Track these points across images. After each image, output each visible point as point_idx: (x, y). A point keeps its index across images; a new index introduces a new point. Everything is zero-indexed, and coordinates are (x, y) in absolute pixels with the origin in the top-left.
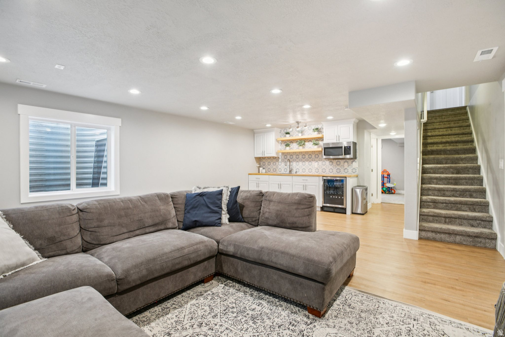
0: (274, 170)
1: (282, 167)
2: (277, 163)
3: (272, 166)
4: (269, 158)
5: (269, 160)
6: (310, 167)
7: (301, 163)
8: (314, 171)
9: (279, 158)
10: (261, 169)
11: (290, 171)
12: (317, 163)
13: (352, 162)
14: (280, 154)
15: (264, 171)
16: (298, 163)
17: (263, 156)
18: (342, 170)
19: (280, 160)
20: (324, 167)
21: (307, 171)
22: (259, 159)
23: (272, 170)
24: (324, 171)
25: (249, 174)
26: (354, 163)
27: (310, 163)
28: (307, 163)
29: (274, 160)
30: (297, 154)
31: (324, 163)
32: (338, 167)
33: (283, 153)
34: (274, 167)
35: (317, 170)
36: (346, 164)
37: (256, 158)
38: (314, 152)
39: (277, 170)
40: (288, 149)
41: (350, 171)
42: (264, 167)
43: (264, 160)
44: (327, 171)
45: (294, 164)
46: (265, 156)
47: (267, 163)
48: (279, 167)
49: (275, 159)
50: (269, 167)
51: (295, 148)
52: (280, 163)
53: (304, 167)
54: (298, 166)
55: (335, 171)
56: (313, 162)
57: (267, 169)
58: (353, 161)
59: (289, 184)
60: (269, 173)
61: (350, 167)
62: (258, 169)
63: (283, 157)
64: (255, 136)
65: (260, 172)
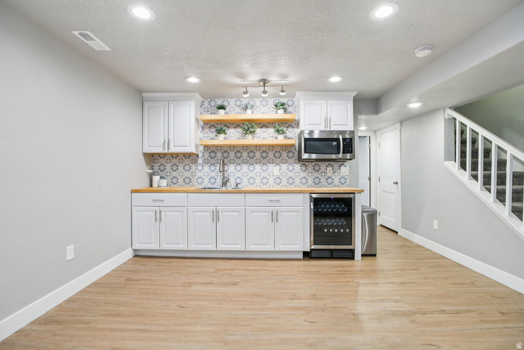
0: (188, 181)
1: (206, 173)
2: (193, 167)
3: (182, 172)
4: (175, 156)
5: (175, 161)
6: (265, 174)
7: (245, 167)
8: (271, 181)
9: (197, 156)
10: (156, 179)
11: (224, 184)
12: (278, 167)
13: (340, 166)
14: (201, 148)
15: (164, 183)
16: (238, 167)
17: (166, 151)
18: (323, 180)
19: (200, 161)
20: (291, 174)
21: (258, 181)
22: (151, 158)
23: (181, 180)
24: (291, 181)
25: (133, 191)
26: (342, 168)
27: (264, 167)
28: (258, 167)
29: (187, 161)
30: (238, 150)
31: (291, 167)
32: (316, 175)
33: (207, 147)
34: (187, 174)
35: (278, 181)
36: (330, 169)
37: (145, 155)
38: (271, 147)
39: (194, 181)
40: (221, 140)
41: (336, 180)
42: (163, 174)
43: (162, 161)
44: (297, 181)
45: (231, 169)
46: (171, 151)
47: (168, 167)
48: (199, 174)
49: (190, 157)
50: (174, 174)
51: (233, 137)
52: (200, 167)
53: (251, 174)
54: (239, 173)
55: (310, 181)
56: (271, 166)
57: (169, 178)
58: (342, 165)
59: (239, 212)
60: (175, 188)
61: (336, 174)
62: (148, 179)
63: (207, 155)
64: (146, 105)
65: (155, 184)
